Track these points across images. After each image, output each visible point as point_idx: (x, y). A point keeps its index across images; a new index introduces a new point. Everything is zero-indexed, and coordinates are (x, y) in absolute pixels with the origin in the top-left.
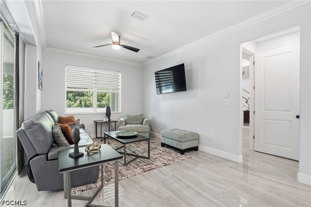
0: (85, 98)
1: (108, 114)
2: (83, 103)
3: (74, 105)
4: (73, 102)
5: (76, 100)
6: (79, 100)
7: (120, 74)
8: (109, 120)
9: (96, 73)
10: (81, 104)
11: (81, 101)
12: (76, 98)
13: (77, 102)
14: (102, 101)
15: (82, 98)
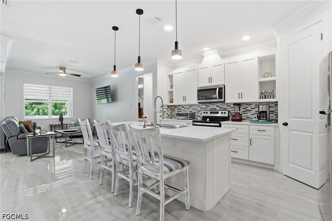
0: (44, 107)
1: (61, 119)
2: (41, 111)
3: (32, 114)
4: (30, 111)
5: (33, 108)
6: (37, 108)
7: (72, 89)
8: (62, 123)
9: (50, 88)
10: (38, 112)
11: (38, 110)
12: (34, 106)
13: (35, 110)
14: (62, 109)
15: (40, 106)
